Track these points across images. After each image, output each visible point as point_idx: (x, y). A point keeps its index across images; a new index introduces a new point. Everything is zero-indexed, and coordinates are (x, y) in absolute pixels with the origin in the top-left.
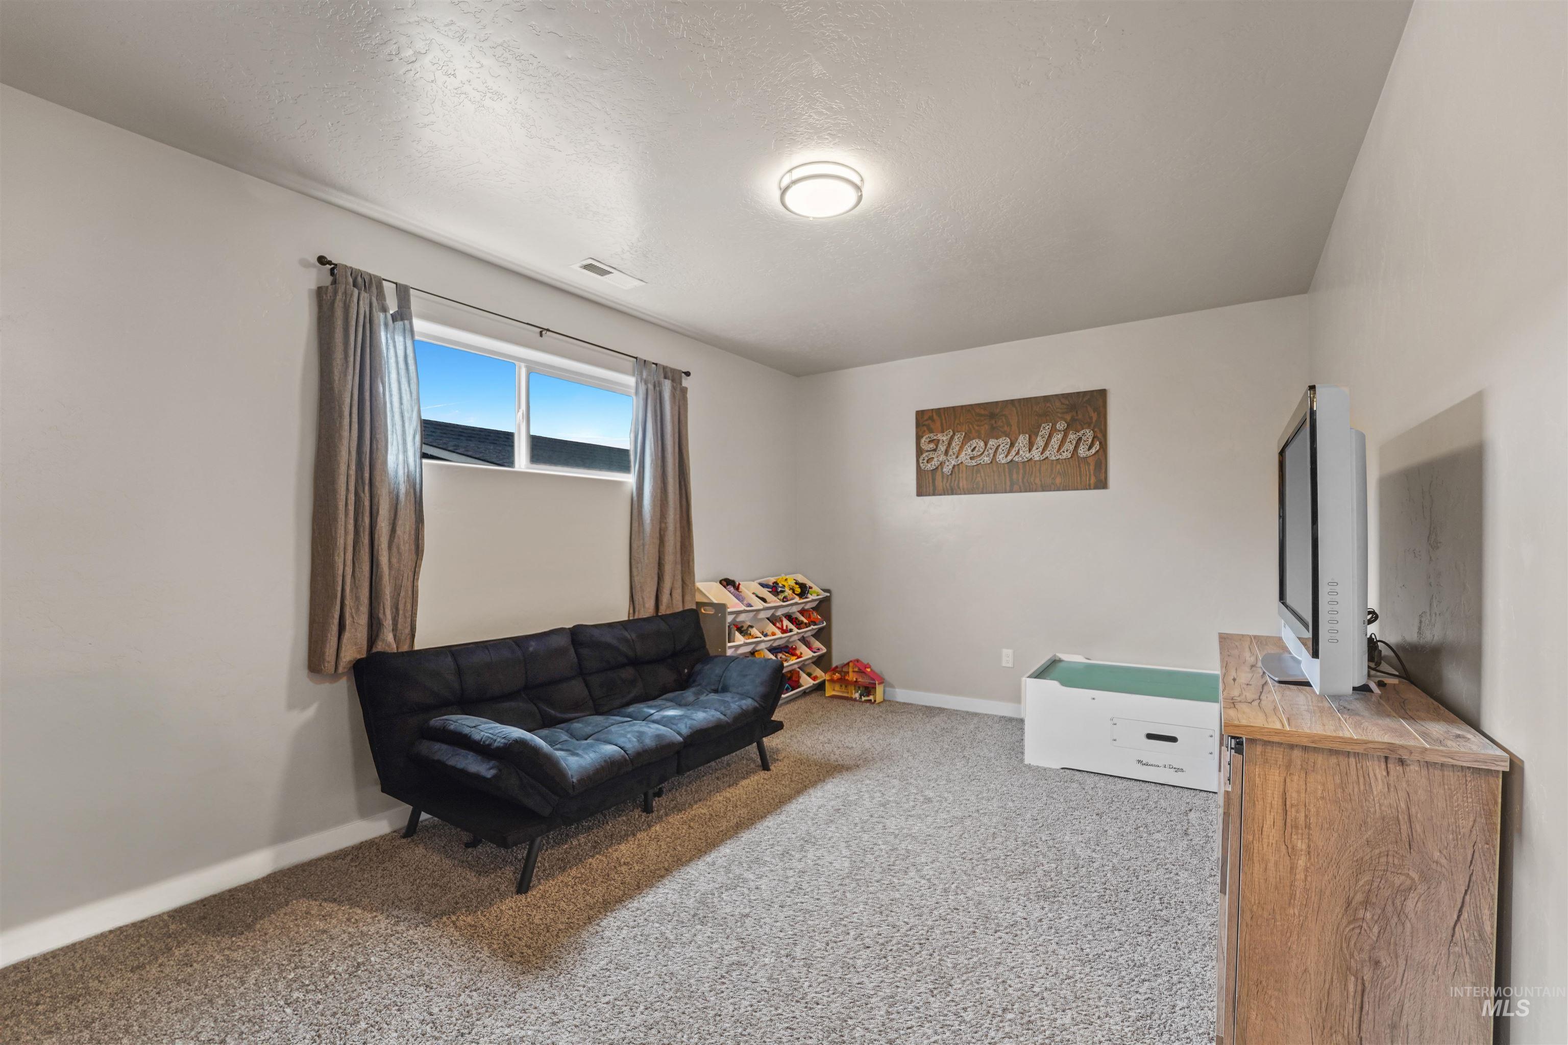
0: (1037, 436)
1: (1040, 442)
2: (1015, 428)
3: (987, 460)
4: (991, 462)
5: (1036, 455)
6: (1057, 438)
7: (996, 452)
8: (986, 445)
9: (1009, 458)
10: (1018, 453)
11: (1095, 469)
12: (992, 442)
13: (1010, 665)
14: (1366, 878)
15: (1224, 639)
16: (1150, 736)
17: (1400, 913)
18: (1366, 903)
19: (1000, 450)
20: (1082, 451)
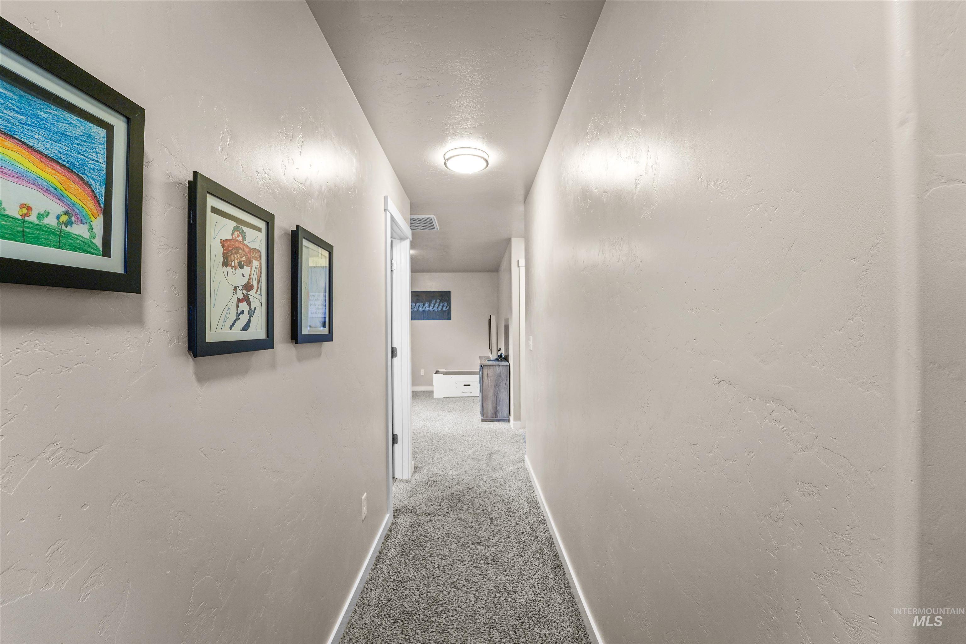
0: (431, 303)
1: (432, 305)
2: (425, 300)
3: (416, 309)
4: (417, 310)
5: (431, 309)
6: (437, 305)
7: (419, 307)
8: (416, 305)
9: (423, 309)
10: (425, 308)
11: (448, 314)
12: (418, 304)
13: (424, 374)
14: (496, 382)
15: (480, 357)
16: (465, 385)
17: (500, 386)
18: (496, 386)
19: (420, 307)
20: (444, 309)
